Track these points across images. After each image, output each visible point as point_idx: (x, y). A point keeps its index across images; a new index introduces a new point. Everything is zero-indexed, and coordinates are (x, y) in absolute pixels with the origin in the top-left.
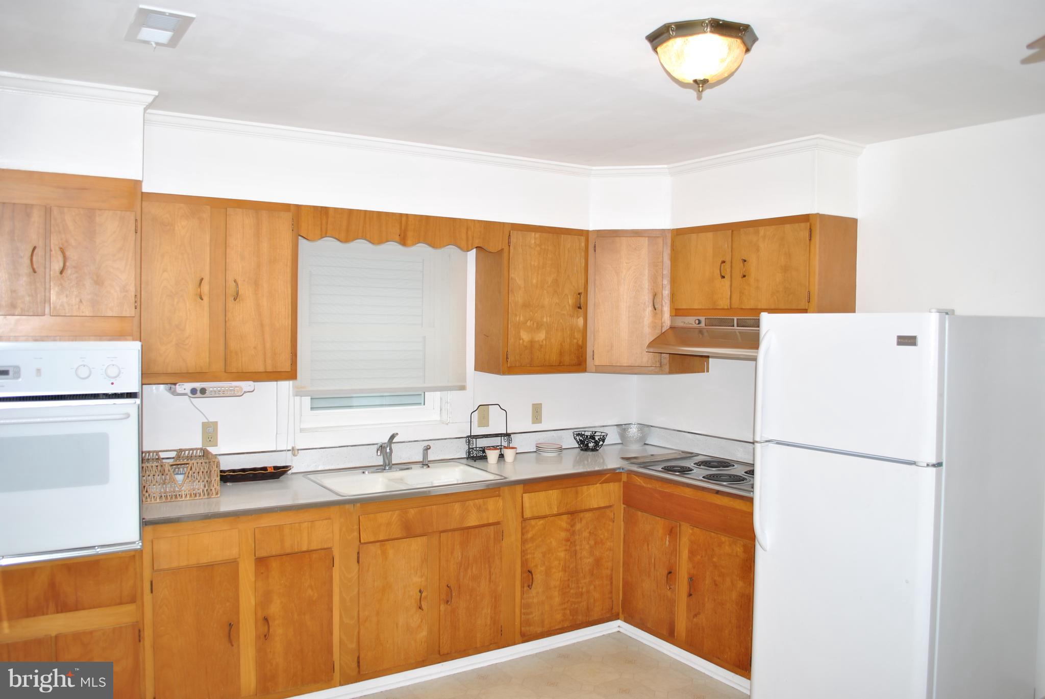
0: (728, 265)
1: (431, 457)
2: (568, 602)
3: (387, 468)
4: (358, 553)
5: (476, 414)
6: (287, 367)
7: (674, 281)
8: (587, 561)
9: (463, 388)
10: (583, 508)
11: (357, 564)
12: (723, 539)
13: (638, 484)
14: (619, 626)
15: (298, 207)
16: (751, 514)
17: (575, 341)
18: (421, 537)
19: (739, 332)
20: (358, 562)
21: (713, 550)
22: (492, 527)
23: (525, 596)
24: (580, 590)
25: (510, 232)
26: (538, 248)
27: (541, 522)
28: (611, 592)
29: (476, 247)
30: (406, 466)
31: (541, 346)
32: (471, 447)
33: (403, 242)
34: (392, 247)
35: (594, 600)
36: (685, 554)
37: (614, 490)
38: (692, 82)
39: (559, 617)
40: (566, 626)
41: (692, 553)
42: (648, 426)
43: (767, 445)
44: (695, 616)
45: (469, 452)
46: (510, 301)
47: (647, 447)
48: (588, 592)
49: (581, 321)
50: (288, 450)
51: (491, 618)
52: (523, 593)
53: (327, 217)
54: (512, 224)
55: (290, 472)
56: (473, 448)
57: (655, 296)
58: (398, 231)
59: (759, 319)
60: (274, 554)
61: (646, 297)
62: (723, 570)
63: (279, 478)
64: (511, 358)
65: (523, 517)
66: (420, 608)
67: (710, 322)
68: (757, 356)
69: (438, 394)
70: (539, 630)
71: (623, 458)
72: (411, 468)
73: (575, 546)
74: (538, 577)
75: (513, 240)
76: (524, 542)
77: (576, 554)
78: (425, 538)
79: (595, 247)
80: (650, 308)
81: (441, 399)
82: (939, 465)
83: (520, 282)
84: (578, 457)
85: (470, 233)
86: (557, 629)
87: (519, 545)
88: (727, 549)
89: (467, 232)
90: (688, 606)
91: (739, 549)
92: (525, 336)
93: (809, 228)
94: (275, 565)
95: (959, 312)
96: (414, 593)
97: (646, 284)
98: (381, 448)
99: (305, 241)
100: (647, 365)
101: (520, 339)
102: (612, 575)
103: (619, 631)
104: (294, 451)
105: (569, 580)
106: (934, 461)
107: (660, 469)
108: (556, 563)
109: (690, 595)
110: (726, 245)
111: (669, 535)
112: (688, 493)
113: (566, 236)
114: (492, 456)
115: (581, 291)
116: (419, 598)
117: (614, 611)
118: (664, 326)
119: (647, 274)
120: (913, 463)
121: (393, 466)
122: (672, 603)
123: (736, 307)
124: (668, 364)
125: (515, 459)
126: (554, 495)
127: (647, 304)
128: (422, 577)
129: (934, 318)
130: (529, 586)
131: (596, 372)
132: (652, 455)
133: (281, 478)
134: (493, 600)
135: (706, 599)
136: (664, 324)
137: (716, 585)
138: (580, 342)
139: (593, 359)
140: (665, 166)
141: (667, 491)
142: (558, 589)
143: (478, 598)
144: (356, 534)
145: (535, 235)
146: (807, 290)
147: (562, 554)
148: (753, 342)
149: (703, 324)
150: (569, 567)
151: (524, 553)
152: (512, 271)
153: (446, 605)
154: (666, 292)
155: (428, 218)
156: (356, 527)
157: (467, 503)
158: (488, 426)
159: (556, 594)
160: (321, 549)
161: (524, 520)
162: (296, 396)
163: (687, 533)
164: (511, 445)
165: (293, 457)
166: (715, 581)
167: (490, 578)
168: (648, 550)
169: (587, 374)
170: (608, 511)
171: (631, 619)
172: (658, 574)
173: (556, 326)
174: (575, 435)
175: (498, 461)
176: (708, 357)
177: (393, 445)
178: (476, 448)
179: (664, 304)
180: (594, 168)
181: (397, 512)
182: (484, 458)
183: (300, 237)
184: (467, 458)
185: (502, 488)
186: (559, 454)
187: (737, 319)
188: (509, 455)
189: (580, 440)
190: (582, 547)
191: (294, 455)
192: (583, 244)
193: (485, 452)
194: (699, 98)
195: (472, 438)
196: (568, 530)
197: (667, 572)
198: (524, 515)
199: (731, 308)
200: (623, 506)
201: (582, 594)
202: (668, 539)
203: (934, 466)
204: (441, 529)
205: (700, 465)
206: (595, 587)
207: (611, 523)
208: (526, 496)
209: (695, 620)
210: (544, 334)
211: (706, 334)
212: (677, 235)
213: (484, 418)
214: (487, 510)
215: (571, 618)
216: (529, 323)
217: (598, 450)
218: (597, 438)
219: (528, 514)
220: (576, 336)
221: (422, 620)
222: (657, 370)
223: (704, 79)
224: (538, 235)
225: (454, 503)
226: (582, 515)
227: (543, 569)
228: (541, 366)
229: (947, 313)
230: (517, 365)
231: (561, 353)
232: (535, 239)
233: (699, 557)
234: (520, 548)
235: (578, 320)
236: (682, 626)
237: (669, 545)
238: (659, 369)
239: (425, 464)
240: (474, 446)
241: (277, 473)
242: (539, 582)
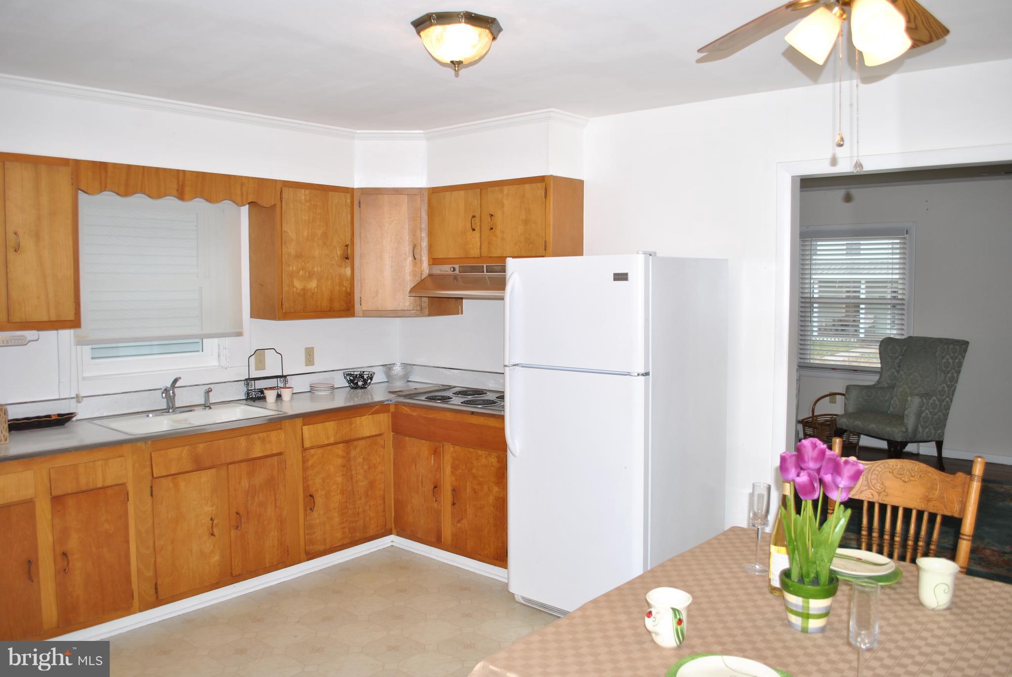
0: (477, 220)
1: (212, 400)
2: (346, 521)
3: (171, 411)
4: (151, 487)
5: (253, 359)
6: (71, 316)
7: (431, 234)
8: (362, 484)
9: (240, 334)
10: (357, 436)
11: (150, 497)
12: (480, 452)
13: (405, 412)
14: (392, 541)
15: (77, 162)
16: (502, 430)
17: (344, 289)
18: (211, 470)
19: (488, 277)
20: (152, 495)
21: (472, 463)
22: (276, 458)
23: (308, 518)
24: (357, 510)
25: (282, 189)
26: (308, 204)
27: (320, 451)
28: (384, 511)
29: (249, 203)
30: (189, 408)
31: (313, 294)
32: (250, 389)
33: (181, 196)
34: (171, 202)
35: (370, 518)
36: (448, 470)
37: (384, 420)
38: (449, 62)
39: (339, 535)
40: (345, 543)
41: (454, 468)
42: (410, 365)
43: (515, 369)
44: (459, 521)
45: (248, 394)
46: (283, 252)
47: (410, 383)
48: (364, 511)
49: (348, 271)
50: (72, 398)
51: (278, 540)
52: (306, 515)
53: (106, 172)
54: (283, 181)
55: (74, 419)
56: (251, 390)
57: (414, 247)
58: (176, 186)
59: (505, 266)
60: (70, 491)
61: (407, 248)
62: (480, 479)
63: (63, 425)
64: (286, 305)
65: (303, 447)
66: (212, 534)
67: (463, 269)
68: (504, 296)
69: (216, 340)
70: (322, 548)
71: (390, 392)
72: (194, 410)
73: (351, 471)
74: (319, 500)
75: (285, 196)
76: (305, 469)
77: (352, 478)
78: (214, 470)
79: (360, 203)
80: (411, 258)
81: (219, 345)
82: (647, 374)
83: (293, 235)
84: (349, 395)
85: (244, 188)
86: (339, 546)
87: (301, 472)
88: (484, 461)
89: (242, 188)
90: (452, 513)
91: (493, 460)
92: (298, 285)
93: (544, 187)
94: (71, 502)
95: (660, 254)
96: (206, 521)
97: (406, 237)
98: (166, 390)
99: (85, 195)
100: (409, 309)
101: (294, 287)
102: (384, 495)
103: (392, 546)
104: (78, 398)
105: (346, 501)
106: (643, 371)
107: (424, 399)
108: (335, 487)
109: (454, 504)
110: (476, 202)
111: (434, 454)
112: (449, 416)
113: (332, 193)
114: (271, 396)
115: (347, 243)
116: (210, 525)
117: (387, 527)
118: (423, 274)
119: (407, 228)
120: (629, 374)
121: (177, 409)
122: (438, 513)
123: (485, 255)
124: (428, 308)
125: (292, 398)
126: (331, 426)
127: (407, 254)
128: (213, 506)
129: (641, 258)
130: (311, 509)
131: (364, 316)
132: (416, 389)
133: (67, 424)
134: (279, 523)
135: (468, 506)
136: (423, 272)
137: (476, 493)
138: (348, 290)
139: (361, 305)
140: (422, 131)
141: (429, 416)
142: (337, 510)
143: (265, 522)
144: (148, 470)
145: (305, 191)
146: (544, 240)
147: (339, 479)
148: (501, 284)
149: (457, 272)
150: (346, 490)
151: (305, 479)
152: (284, 225)
153: (236, 531)
154: (425, 244)
155: (204, 174)
156: (148, 463)
157: (252, 436)
158: (265, 369)
159: (336, 514)
160: (116, 485)
161: (304, 450)
162: (78, 345)
163: (450, 451)
164: (287, 386)
165: (78, 404)
166: (474, 489)
167: (276, 504)
168: (416, 469)
169: (355, 318)
170: (379, 438)
171: (404, 532)
172: (426, 489)
173: (326, 275)
174: (345, 375)
175: (277, 400)
176: (462, 298)
177: (176, 390)
178: (255, 389)
179: (422, 253)
180: (358, 131)
181: (187, 448)
182: (263, 398)
183: (80, 191)
184: (246, 400)
185: (283, 422)
186: (331, 392)
187: (486, 266)
188: (286, 394)
189: (350, 380)
190: (358, 472)
191: (78, 402)
192: (349, 201)
193: (263, 394)
194: (457, 75)
195: (250, 381)
196: (343, 457)
197: (433, 487)
198: (305, 445)
199: (481, 257)
200: (392, 434)
201: (358, 514)
202: (433, 458)
203: (643, 375)
204: (228, 461)
205: (458, 395)
206: (370, 507)
207: (382, 449)
208: (305, 428)
209: (459, 525)
210: (316, 283)
211: (460, 279)
212: (433, 193)
213: (260, 362)
214: (270, 442)
215: (350, 535)
216: (301, 273)
217: (366, 388)
218: (365, 377)
219: (307, 444)
220: (345, 285)
221: (214, 546)
222: (417, 313)
223: (459, 61)
224: (307, 192)
225: (239, 437)
226: (355, 443)
227: (323, 493)
228: (314, 312)
229: (650, 255)
230: (292, 311)
231: (331, 300)
232: (305, 195)
233: (460, 471)
234: (302, 475)
235: (346, 269)
236: (447, 532)
237: (434, 463)
238: (420, 312)
239: (207, 406)
240: (253, 388)
241: (62, 420)
242: (320, 504)
